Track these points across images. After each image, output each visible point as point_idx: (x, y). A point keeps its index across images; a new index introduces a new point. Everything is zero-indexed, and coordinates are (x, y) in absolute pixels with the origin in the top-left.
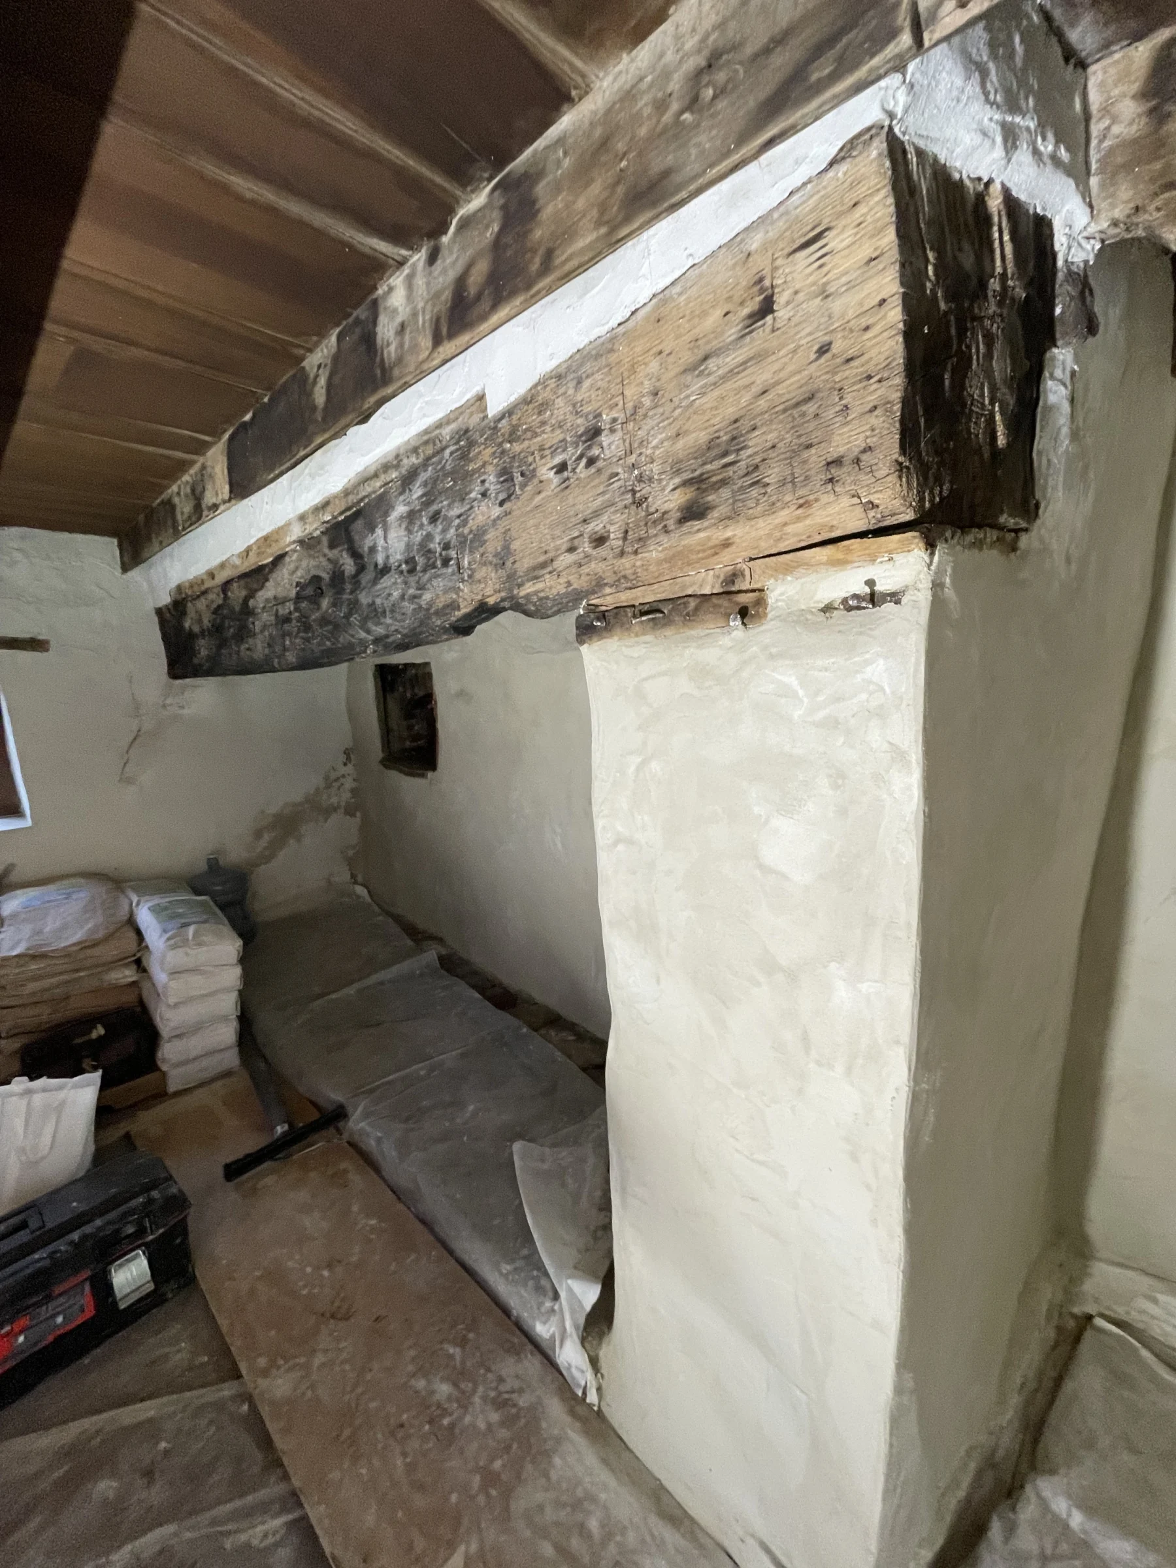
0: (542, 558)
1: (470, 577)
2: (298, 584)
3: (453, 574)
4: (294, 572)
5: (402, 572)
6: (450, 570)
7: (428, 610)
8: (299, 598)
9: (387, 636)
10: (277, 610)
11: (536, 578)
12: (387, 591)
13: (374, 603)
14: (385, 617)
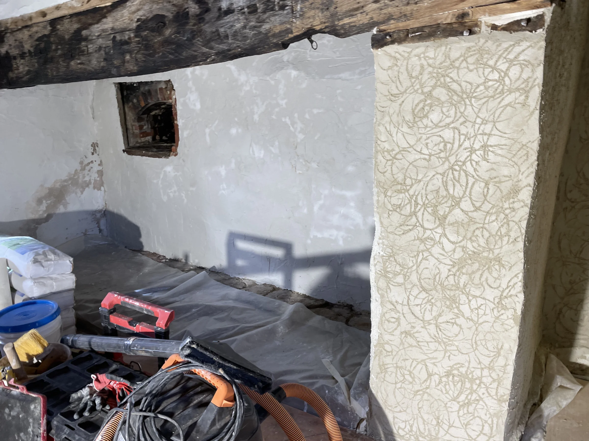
0: (356, 6)
1: (301, 15)
2: (138, 20)
3: (287, 14)
4: (134, 12)
5: (244, 13)
6: (285, 12)
7: (266, 34)
8: (138, 29)
9: (229, 50)
10: (114, 37)
11: (352, 15)
12: (231, 24)
13: (217, 31)
14: (228, 39)
